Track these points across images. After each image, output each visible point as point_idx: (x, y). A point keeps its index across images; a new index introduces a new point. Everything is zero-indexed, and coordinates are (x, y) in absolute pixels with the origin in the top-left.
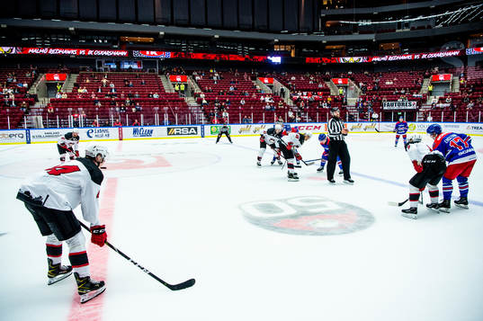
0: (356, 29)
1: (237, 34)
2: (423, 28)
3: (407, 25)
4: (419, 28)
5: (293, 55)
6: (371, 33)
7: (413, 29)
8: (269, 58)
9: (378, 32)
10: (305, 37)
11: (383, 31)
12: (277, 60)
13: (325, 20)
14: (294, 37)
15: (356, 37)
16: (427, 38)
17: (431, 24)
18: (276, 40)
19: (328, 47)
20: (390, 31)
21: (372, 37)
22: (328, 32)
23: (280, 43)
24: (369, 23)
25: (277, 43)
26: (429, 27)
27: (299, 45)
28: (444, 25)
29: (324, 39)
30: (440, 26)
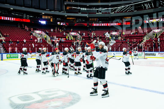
0: (79, 11)
1: (23, 9)
2: (107, 13)
3: (100, 12)
4: (105, 13)
5: (51, 21)
6: (86, 13)
7: (103, 13)
8: (40, 21)
9: (89, 13)
10: (57, 13)
11: (91, 13)
12: (43, 22)
13: (66, 6)
14: (53, 12)
15: (80, 15)
16: (108, 17)
17: (110, 11)
18: (43, 13)
19: (68, 18)
20: (94, 13)
21: (86, 15)
22: (68, 12)
23: (45, 15)
24: (85, 9)
25: (44, 15)
26: (109, 13)
27: (54, 16)
28: (115, 13)
29: (66, 15)
30: (113, 13)
